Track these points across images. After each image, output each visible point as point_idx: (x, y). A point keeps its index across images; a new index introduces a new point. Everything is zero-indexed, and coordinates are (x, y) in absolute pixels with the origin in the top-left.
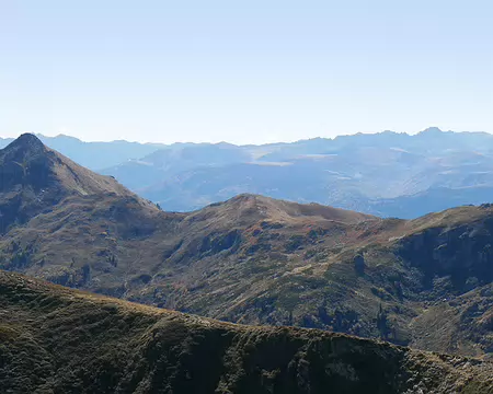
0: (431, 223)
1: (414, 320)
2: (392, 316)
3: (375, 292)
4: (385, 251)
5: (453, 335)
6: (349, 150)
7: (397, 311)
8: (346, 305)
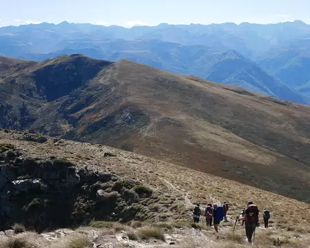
0: (48, 64)
1: (40, 109)
2: (29, 107)
3: (21, 96)
4: (27, 77)
5: (56, 115)
6: (27, 30)
7: (31, 104)
8: (7, 102)
